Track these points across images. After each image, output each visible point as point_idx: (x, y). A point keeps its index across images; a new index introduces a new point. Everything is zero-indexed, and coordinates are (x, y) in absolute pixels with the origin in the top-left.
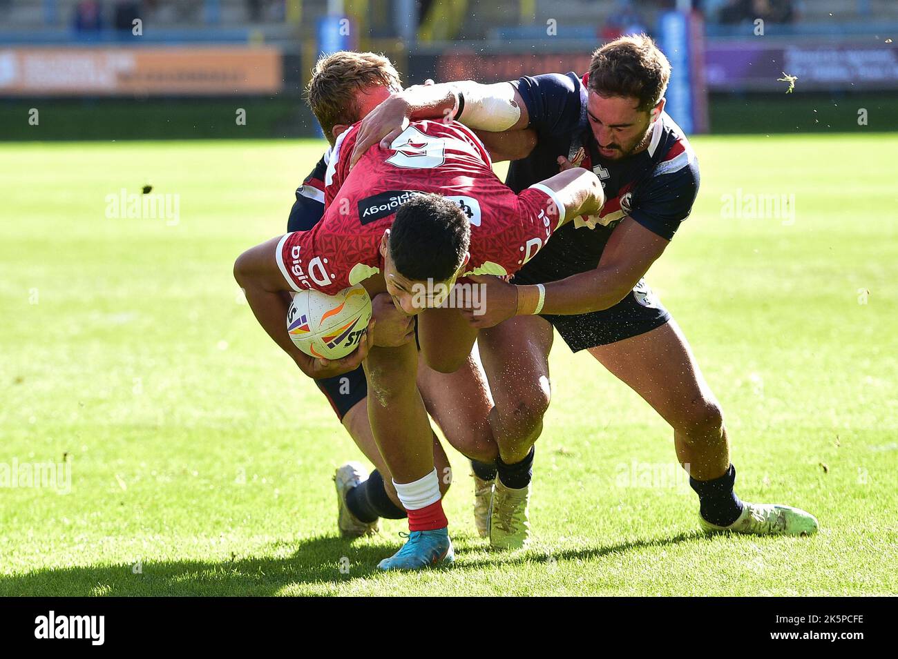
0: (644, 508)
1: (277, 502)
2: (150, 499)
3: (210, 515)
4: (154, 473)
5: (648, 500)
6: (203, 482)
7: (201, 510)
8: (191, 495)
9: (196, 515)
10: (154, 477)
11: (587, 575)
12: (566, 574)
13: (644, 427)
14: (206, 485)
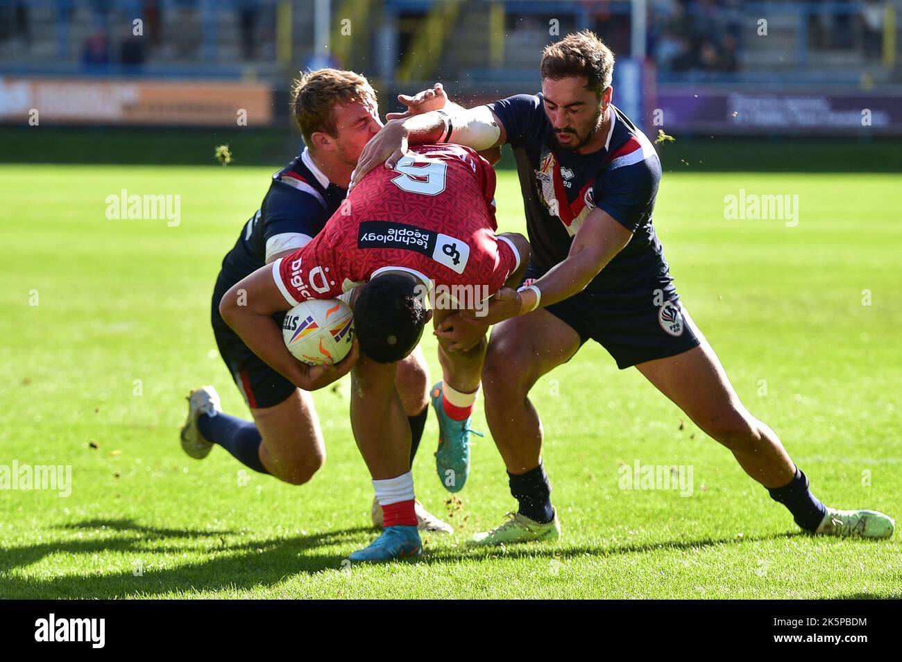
0: (593, 510)
1: (259, 498)
2: (144, 493)
3: (198, 508)
4: (149, 468)
5: (596, 503)
6: (193, 478)
7: (190, 503)
8: (181, 490)
9: (186, 508)
10: (148, 473)
11: (539, 570)
12: (520, 568)
13: (594, 436)
14: (195, 481)
